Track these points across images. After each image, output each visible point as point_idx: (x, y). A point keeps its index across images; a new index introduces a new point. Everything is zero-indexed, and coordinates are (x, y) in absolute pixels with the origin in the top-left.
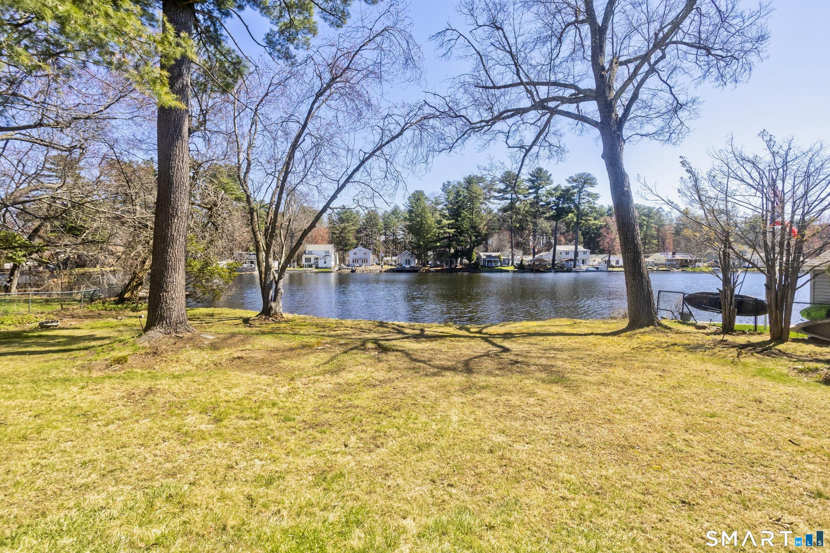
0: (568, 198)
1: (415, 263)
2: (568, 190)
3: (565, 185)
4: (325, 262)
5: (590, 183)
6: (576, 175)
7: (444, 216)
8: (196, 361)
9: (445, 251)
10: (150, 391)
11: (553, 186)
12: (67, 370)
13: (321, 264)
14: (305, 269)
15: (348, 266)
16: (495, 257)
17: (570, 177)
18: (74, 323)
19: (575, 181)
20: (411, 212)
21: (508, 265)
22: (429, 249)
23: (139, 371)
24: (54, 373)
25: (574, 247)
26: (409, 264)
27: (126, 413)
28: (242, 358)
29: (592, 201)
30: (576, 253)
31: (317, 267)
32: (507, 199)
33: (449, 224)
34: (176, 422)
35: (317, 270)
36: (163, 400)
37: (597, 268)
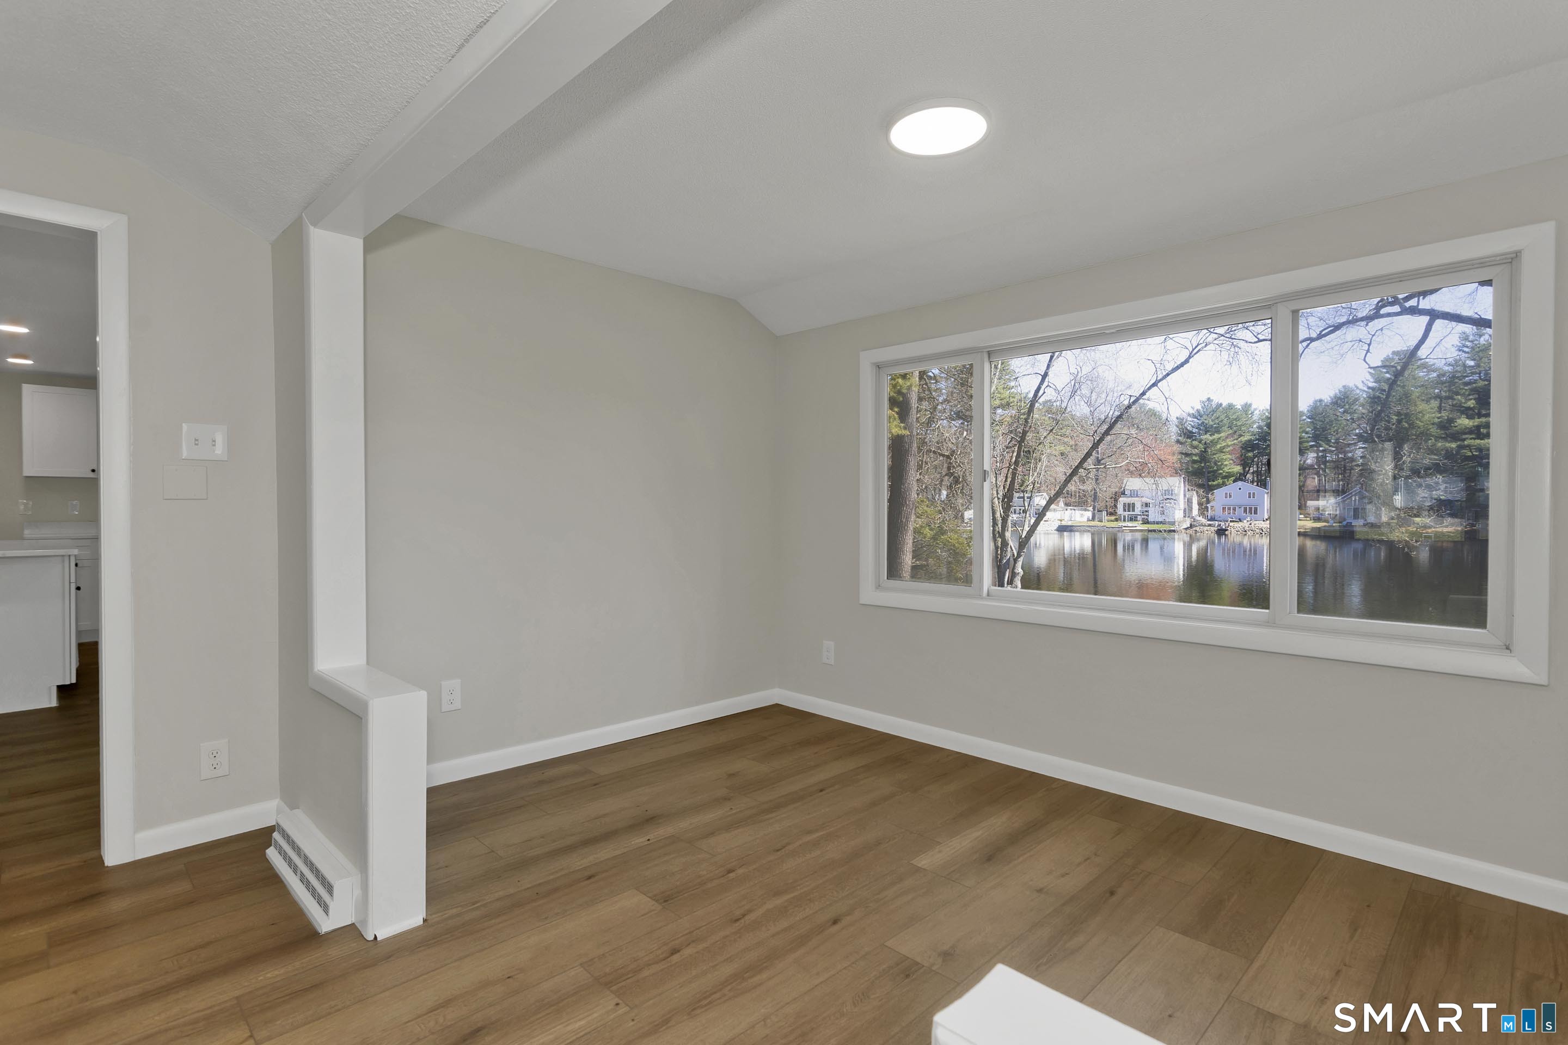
4: (1163, 513)
13: (1154, 515)
14: (1121, 523)
15: (1212, 519)
26: (1364, 518)
31: (1146, 522)
35: (1145, 527)
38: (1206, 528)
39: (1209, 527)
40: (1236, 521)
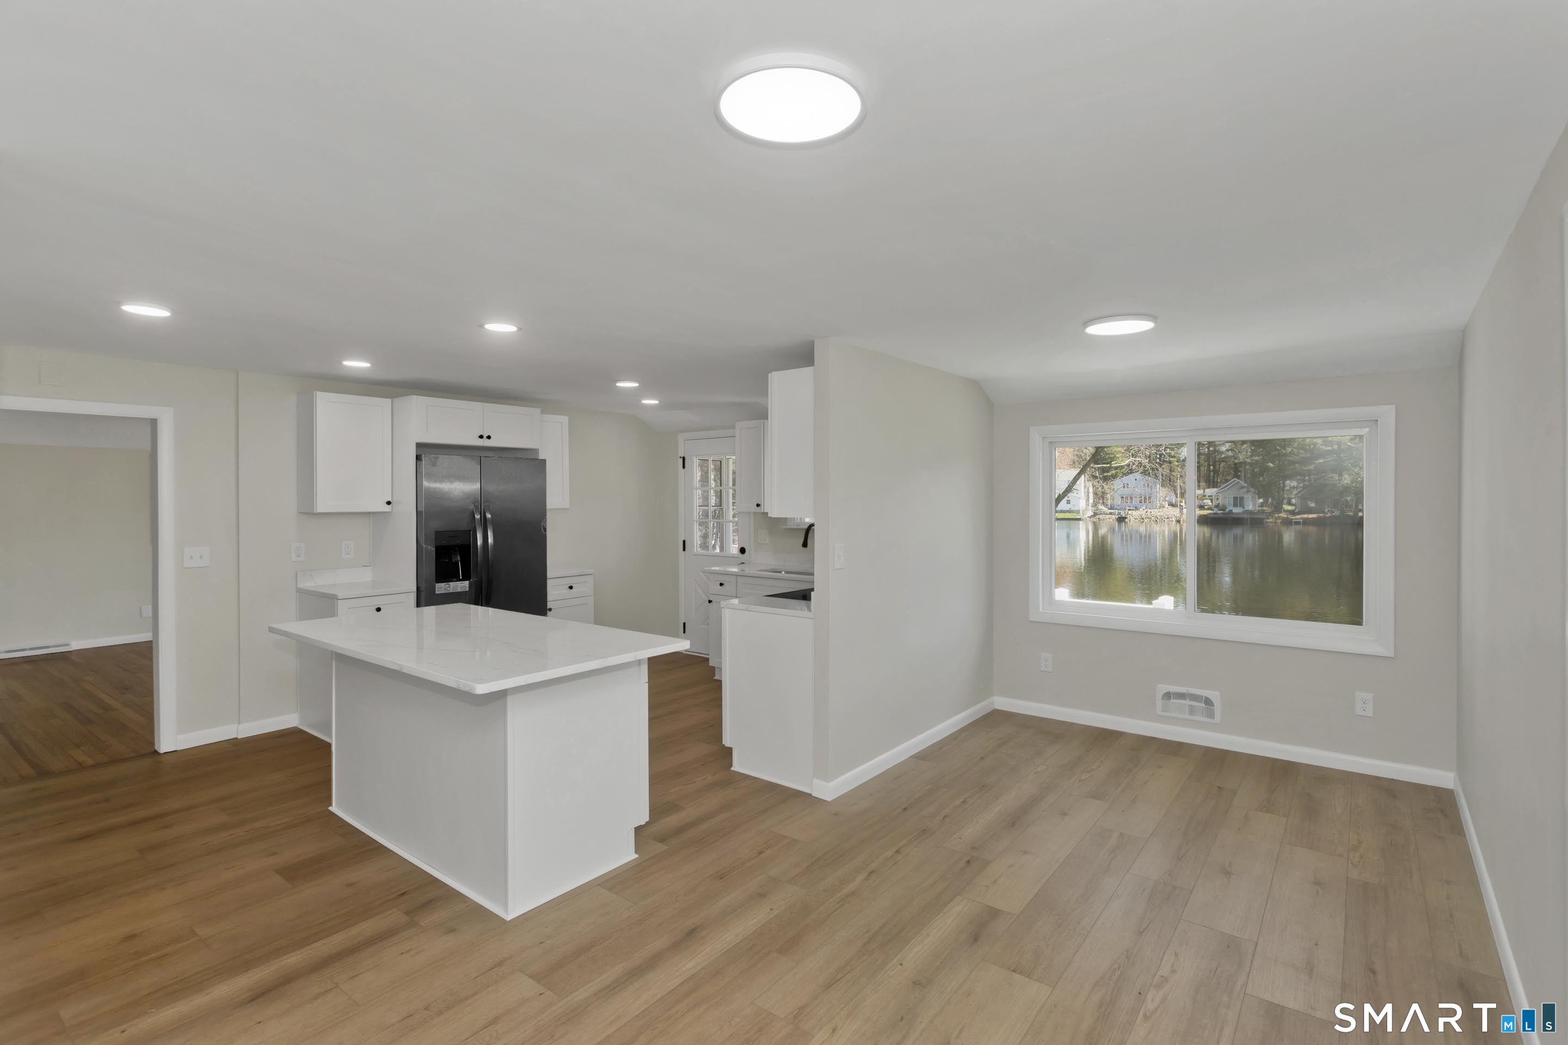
1: (1254, 504)
15: (1112, 508)
22: (1290, 477)
26: (1242, 506)
38: (1108, 516)
39: (1110, 516)
40: (1133, 510)
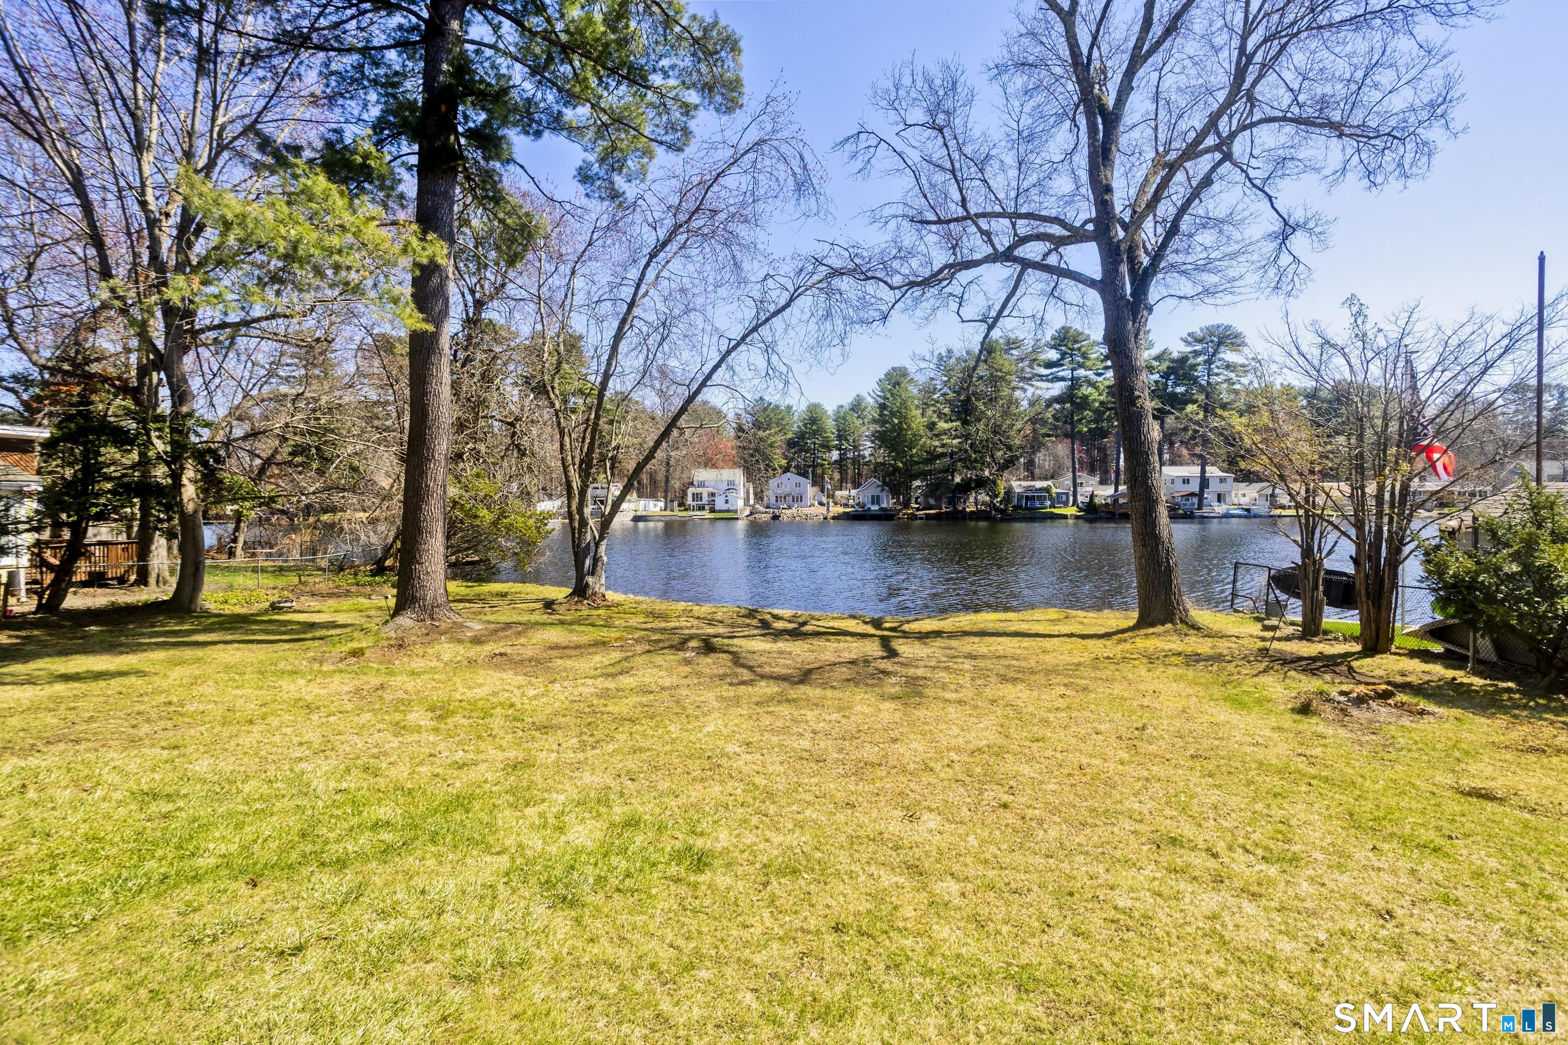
0: (1184, 375)
1: (888, 502)
2: (1183, 360)
3: (1178, 349)
4: (727, 502)
5: (1232, 344)
6: (1202, 330)
7: (941, 415)
8: (446, 657)
9: (945, 478)
10: (382, 687)
11: (1155, 351)
12: (296, 663)
13: (720, 504)
14: (691, 513)
15: (768, 507)
16: (1041, 489)
17: (1189, 334)
18: (314, 604)
19: (1200, 341)
20: (883, 407)
21: (1066, 504)
22: (916, 477)
23: (375, 666)
24: (281, 665)
25: (1198, 469)
26: (878, 504)
27: (349, 706)
28: (505, 654)
29: (1235, 379)
30: (1204, 482)
31: (713, 510)
32: (1063, 379)
33: (949, 430)
34: (398, 717)
35: (712, 516)
36: (391, 697)
37: (1248, 510)
40: (786, 509)
